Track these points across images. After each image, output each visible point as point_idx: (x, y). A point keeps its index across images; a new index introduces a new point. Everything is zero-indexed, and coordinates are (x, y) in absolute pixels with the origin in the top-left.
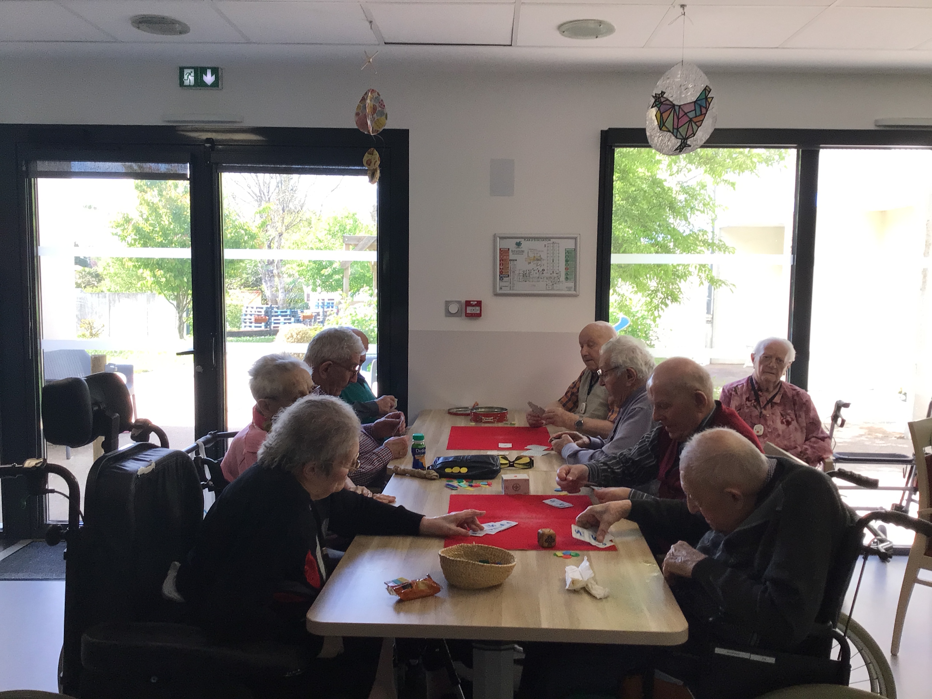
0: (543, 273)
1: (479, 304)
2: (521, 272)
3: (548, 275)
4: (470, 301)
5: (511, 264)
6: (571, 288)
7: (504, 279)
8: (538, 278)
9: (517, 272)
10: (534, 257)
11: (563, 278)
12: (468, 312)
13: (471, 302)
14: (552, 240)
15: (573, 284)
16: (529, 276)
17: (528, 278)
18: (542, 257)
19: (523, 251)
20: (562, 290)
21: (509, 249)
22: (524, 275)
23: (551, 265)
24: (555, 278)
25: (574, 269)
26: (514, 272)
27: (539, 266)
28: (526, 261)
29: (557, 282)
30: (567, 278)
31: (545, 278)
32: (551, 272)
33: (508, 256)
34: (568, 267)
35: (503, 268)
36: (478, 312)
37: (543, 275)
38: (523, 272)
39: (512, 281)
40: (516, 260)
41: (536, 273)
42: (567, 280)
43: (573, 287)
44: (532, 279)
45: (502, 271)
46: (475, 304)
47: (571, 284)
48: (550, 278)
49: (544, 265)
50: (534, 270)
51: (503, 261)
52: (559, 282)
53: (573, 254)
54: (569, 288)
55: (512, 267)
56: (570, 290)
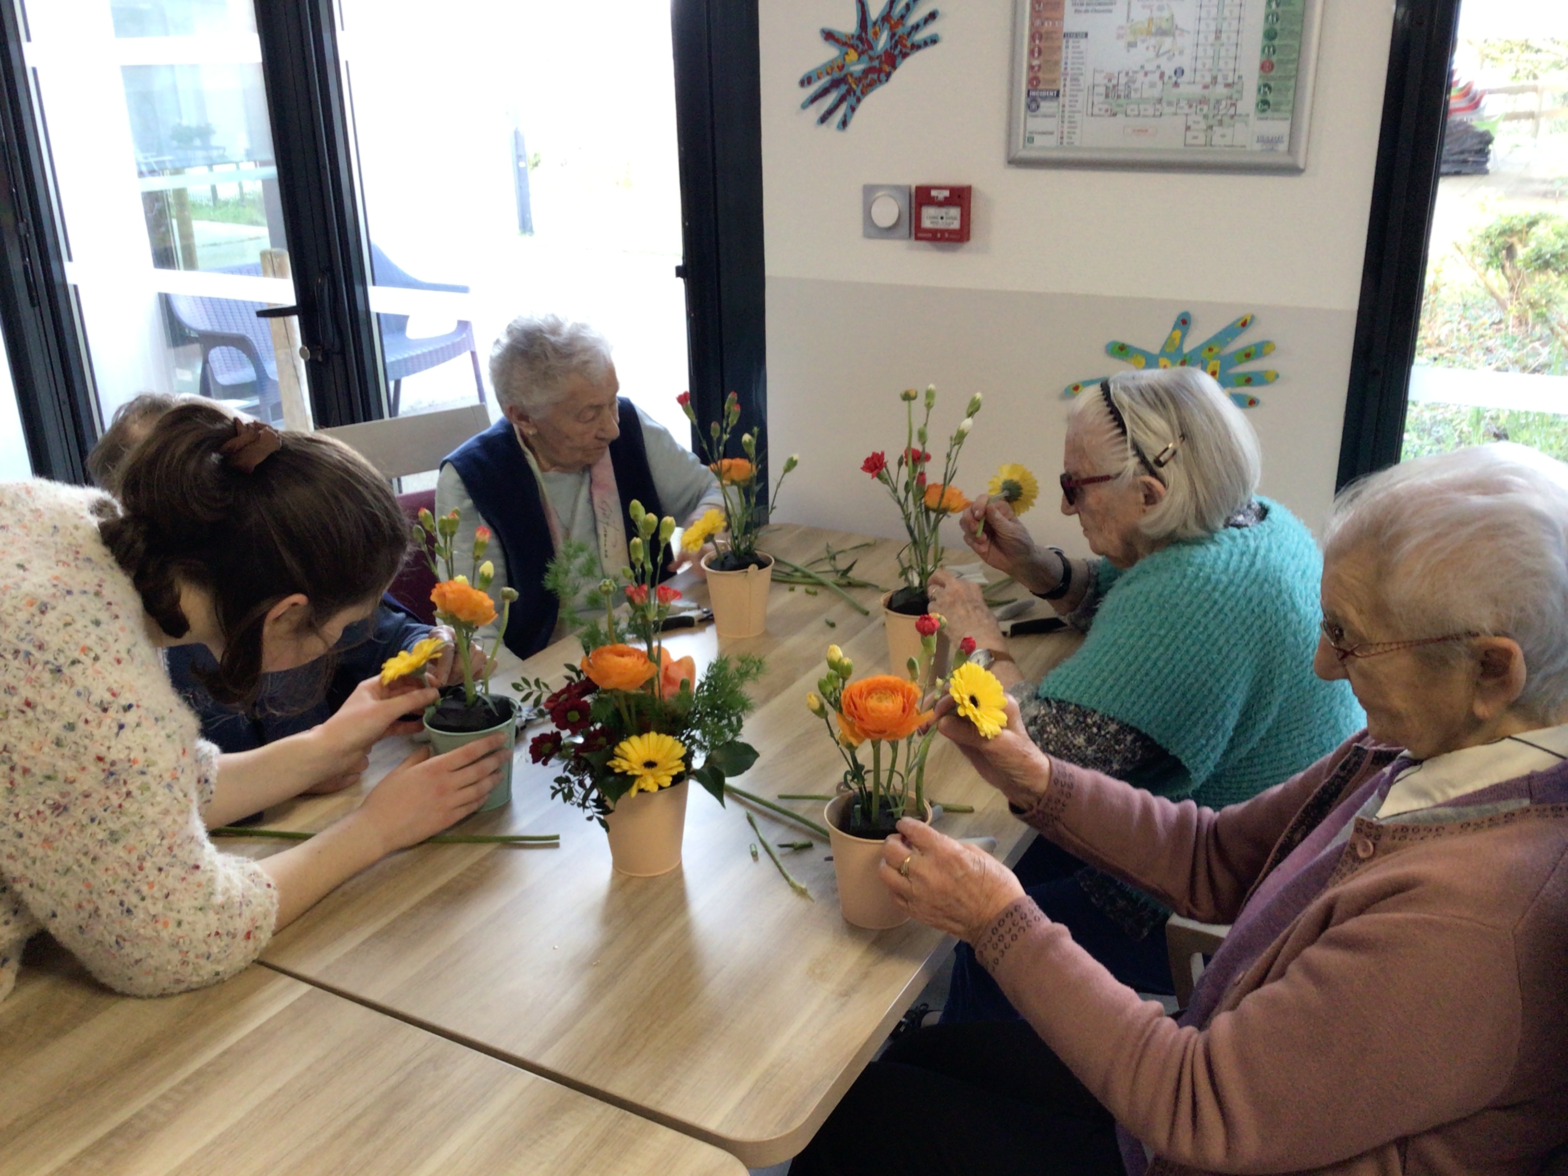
0: (1176, 84)
1: (959, 197)
2: (1100, 79)
3: (1197, 90)
4: (931, 188)
5: (1068, 53)
6: (1278, 140)
7: (1043, 104)
8: (1160, 101)
9: (1086, 81)
10: (1151, 20)
11: (1249, 102)
12: (926, 223)
13: (934, 193)
15: (1289, 122)
16: (1128, 96)
17: (1122, 101)
18: (1179, 22)
20: (1243, 149)
22: (1111, 92)
23: (1210, 52)
24: (1218, 102)
25: (1295, 66)
26: (1077, 80)
27: (1165, 57)
28: (1120, 37)
29: (1226, 119)
30: (1265, 102)
31: (1183, 103)
32: (1208, 79)
33: (1061, 19)
34: (1274, 59)
35: (1040, 67)
36: (956, 225)
37: (1176, 91)
38: (1106, 81)
39: (1067, 114)
40: (1086, 35)
41: (1153, 85)
42: (1264, 111)
43: (1286, 139)
44: (1135, 107)
45: (1036, 78)
46: (946, 198)
47: (1278, 127)
48: (1203, 101)
49: (1181, 53)
50: (1146, 74)
51: (1040, 39)
52: (1232, 117)
53: (1297, 7)
54: (1269, 143)
55: (1069, 61)
56: (1270, 151)
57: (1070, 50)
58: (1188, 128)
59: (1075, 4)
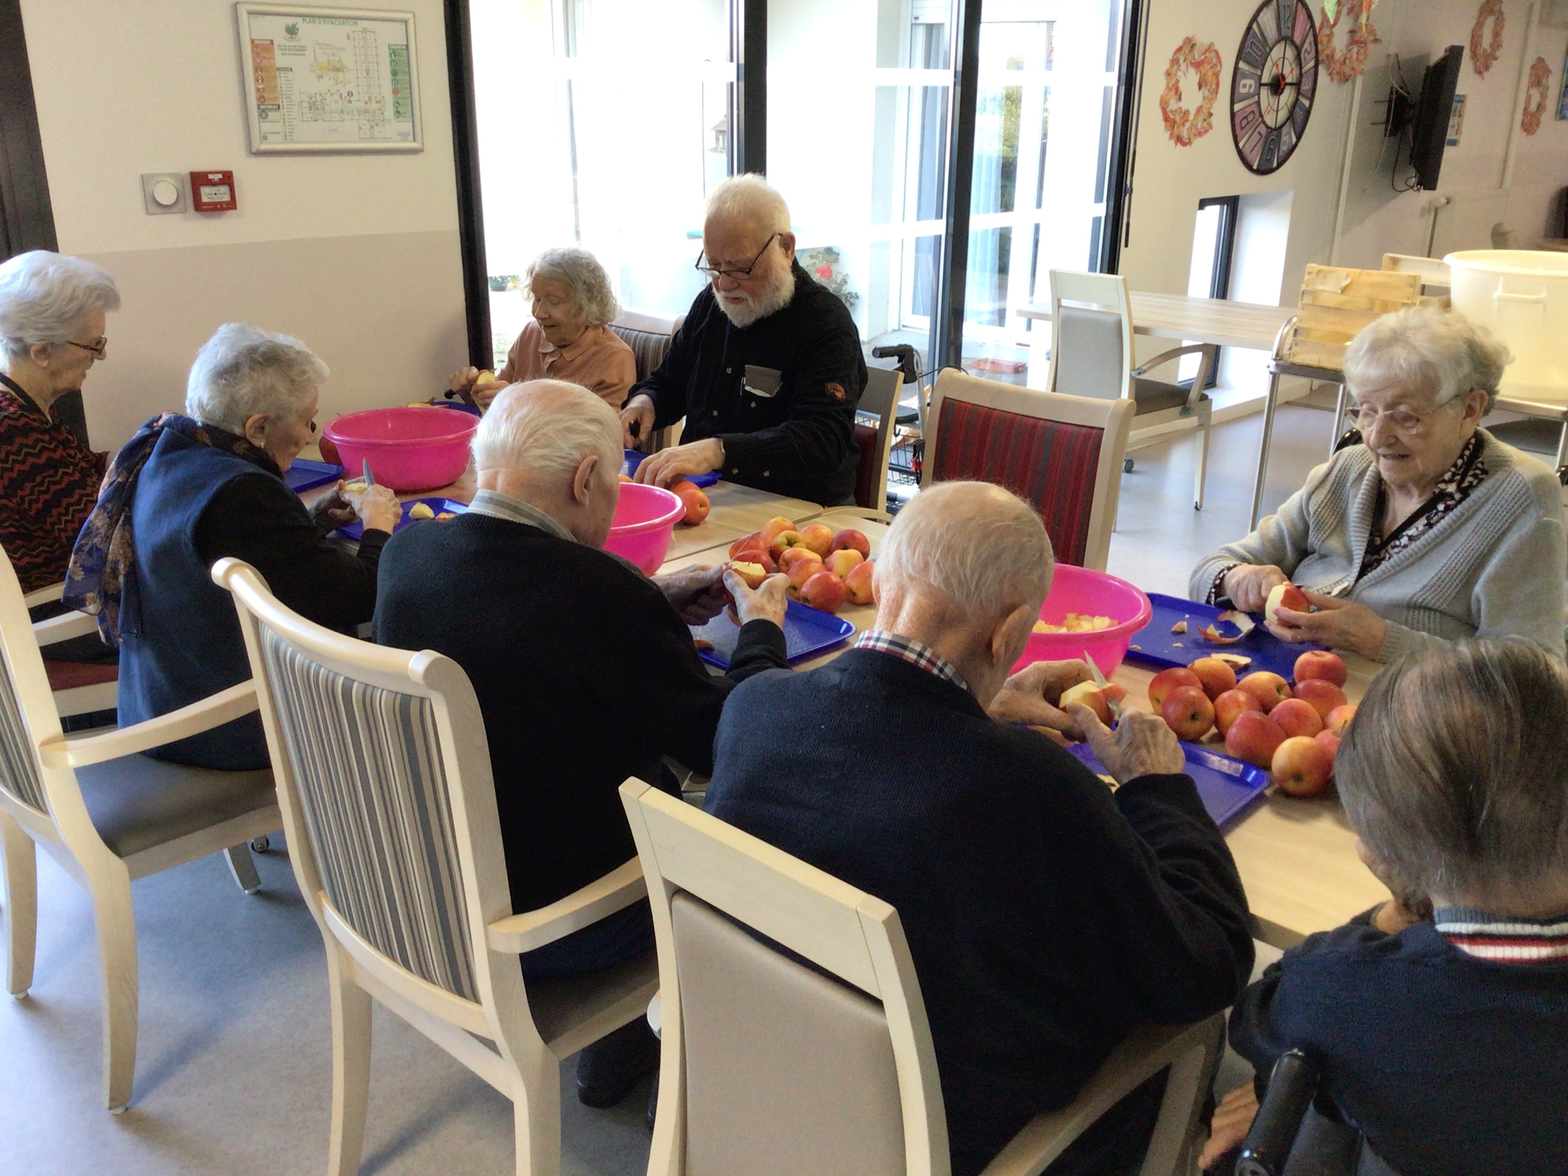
0: (350, 102)
1: (227, 179)
2: (305, 98)
3: (360, 105)
4: (206, 174)
5: (281, 80)
6: (407, 134)
7: (270, 114)
8: (342, 112)
9: (296, 98)
10: (329, 61)
11: (390, 112)
13: (210, 176)
14: (362, 24)
15: (411, 124)
16: (323, 109)
17: (320, 111)
18: (344, 63)
20: (390, 139)
21: (272, 42)
22: (312, 106)
23: (365, 82)
24: (374, 112)
25: (408, 91)
26: (289, 98)
27: (340, 85)
28: (312, 71)
29: (380, 122)
30: (398, 112)
31: (355, 113)
32: (367, 99)
33: (273, 58)
34: (398, 86)
35: (264, 89)
36: (227, 198)
37: (350, 105)
38: (308, 99)
39: (286, 120)
40: (291, 70)
41: (336, 102)
42: (398, 117)
43: (412, 133)
44: (328, 115)
45: (263, 97)
46: (220, 179)
47: (407, 127)
48: (366, 111)
49: (350, 83)
50: (332, 95)
51: (261, 71)
52: (383, 120)
53: (405, 58)
54: (404, 136)
55: (283, 86)
56: (405, 140)
57: (283, 79)
58: (360, 128)
59: (281, 49)
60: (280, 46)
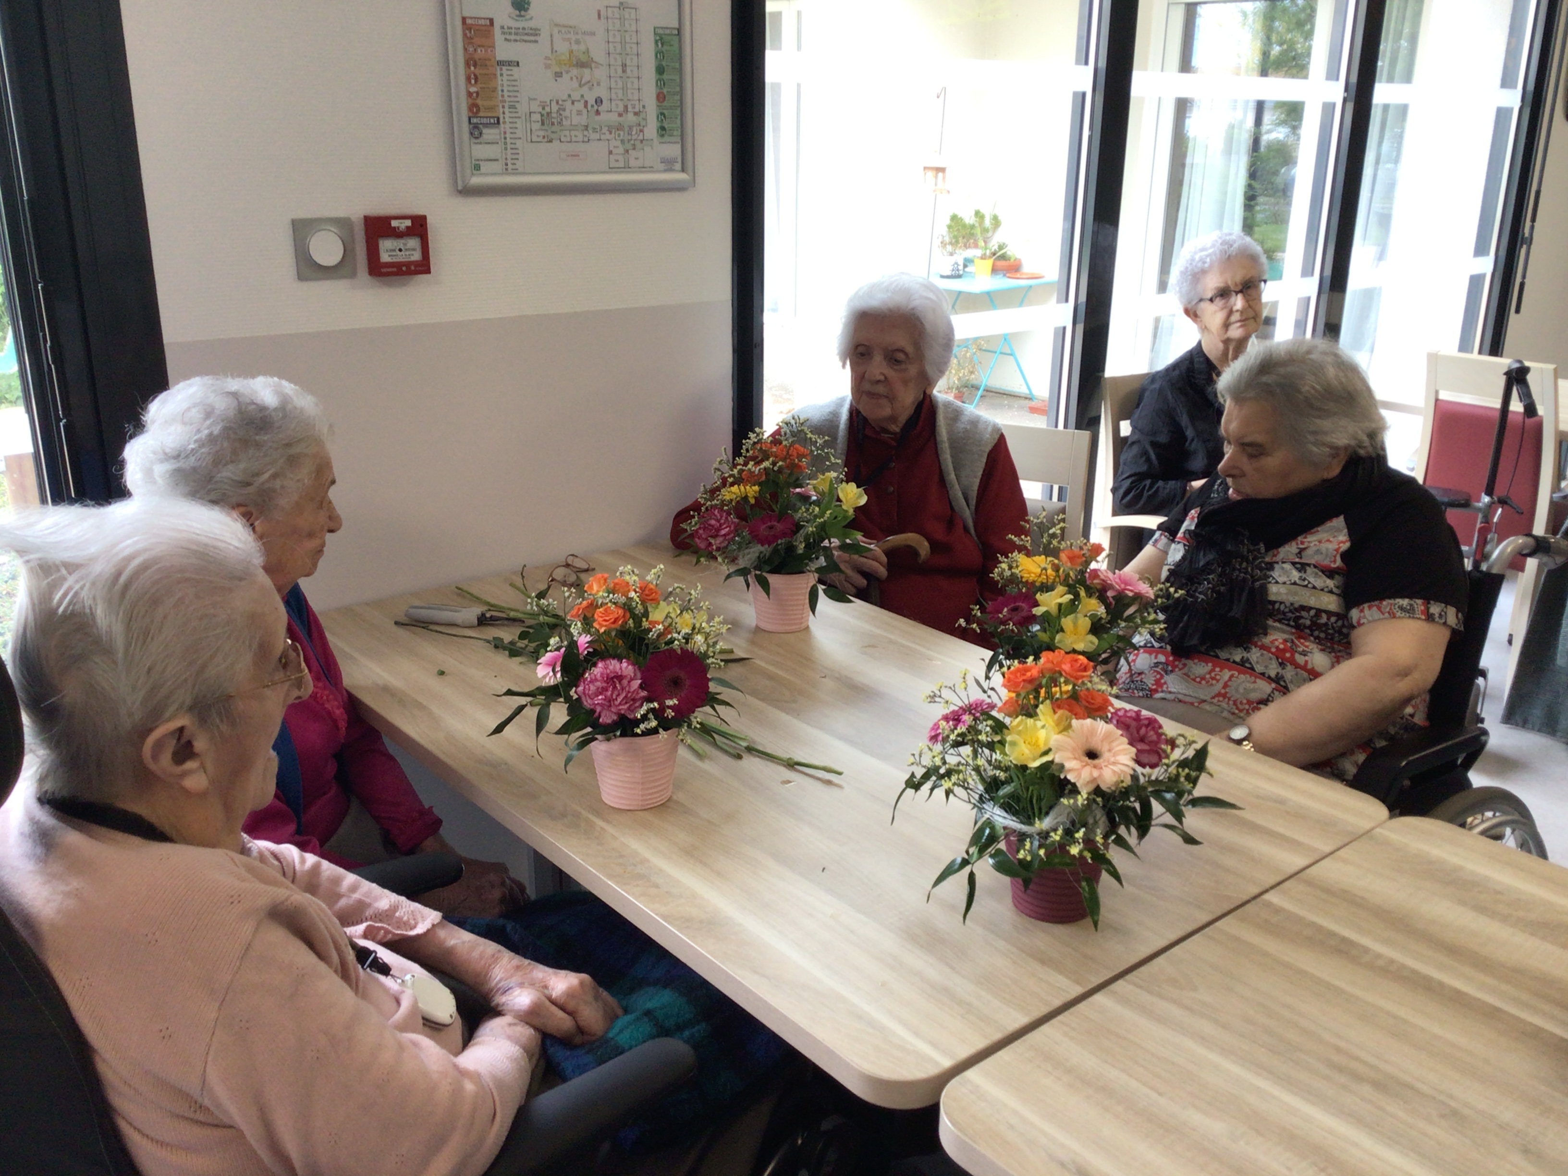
0: (598, 113)
1: (418, 226)
2: (535, 107)
3: (613, 118)
4: (387, 220)
5: (503, 79)
6: (675, 160)
7: (485, 131)
8: (586, 127)
9: (522, 108)
10: (571, 52)
11: (652, 128)
12: (385, 257)
13: (394, 223)
15: (679, 146)
16: (560, 123)
17: (554, 129)
18: (592, 55)
19: (535, 32)
20: (651, 169)
21: (491, 21)
22: (546, 119)
23: (620, 84)
24: (631, 128)
25: (678, 97)
26: (513, 107)
27: (586, 88)
28: (547, 67)
29: (638, 143)
30: (663, 128)
31: (605, 130)
32: (621, 109)
33: (494, 47)
34: (665, 91)
35: (477, 93)
36: (417, 256)
37: (597, 118)
38: (540, 109)
39: (508, 140)
40: (518, 64)
41: (579, 113)
42: (662, 136)
43: (679, 160)
44: (567, 133)
45: (476, 106)
46: (408, 228)
47: (673, 150)
48: (620, 127)
49: (599, 84)
50: (573, 103)
51: (475, 66)
52: (642, 141)
53: (676, 47)
54: (668, 164)
55: (505, 89)
56: (670, 170)
57: (505, 78)
58: (611, 152)
59: (504, 33)
60: (502, 27)
